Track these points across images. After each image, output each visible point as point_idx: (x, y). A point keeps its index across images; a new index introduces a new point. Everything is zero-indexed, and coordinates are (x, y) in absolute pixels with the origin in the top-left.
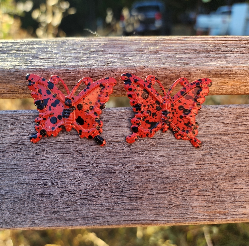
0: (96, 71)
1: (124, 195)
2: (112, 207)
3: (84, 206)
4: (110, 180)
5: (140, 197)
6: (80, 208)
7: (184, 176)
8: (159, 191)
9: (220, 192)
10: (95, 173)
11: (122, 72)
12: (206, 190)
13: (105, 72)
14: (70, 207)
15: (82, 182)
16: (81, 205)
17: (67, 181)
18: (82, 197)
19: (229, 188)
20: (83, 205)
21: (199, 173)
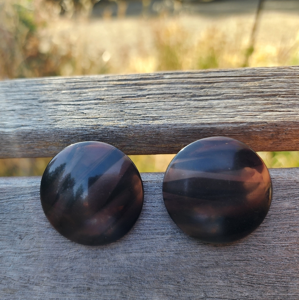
0: (39, 133)
1: (69, 284)
2: (56, 297)
3: (25, 295)
4: (54, 267)
5: (89, 288)
6: (20, 297)
7: (142, 266)
8: (112, 282)
9: (187, 285)
10: (36, 259)
11: (70, 133)
12: (169, 282)
13: (49, 134)
14: (9, 294)
15: (22, 267)
16: (21, 293)
17: (6, 266)
18: (23, 285)
19: (199, 281)
20: (24, 293)
21: (161, 262)
